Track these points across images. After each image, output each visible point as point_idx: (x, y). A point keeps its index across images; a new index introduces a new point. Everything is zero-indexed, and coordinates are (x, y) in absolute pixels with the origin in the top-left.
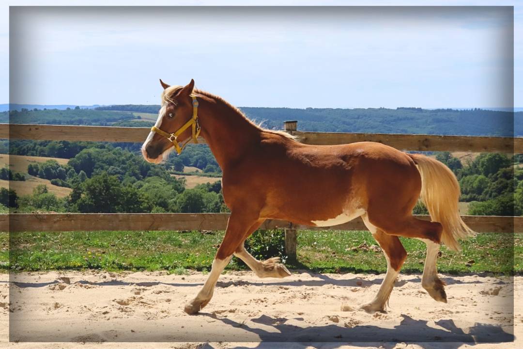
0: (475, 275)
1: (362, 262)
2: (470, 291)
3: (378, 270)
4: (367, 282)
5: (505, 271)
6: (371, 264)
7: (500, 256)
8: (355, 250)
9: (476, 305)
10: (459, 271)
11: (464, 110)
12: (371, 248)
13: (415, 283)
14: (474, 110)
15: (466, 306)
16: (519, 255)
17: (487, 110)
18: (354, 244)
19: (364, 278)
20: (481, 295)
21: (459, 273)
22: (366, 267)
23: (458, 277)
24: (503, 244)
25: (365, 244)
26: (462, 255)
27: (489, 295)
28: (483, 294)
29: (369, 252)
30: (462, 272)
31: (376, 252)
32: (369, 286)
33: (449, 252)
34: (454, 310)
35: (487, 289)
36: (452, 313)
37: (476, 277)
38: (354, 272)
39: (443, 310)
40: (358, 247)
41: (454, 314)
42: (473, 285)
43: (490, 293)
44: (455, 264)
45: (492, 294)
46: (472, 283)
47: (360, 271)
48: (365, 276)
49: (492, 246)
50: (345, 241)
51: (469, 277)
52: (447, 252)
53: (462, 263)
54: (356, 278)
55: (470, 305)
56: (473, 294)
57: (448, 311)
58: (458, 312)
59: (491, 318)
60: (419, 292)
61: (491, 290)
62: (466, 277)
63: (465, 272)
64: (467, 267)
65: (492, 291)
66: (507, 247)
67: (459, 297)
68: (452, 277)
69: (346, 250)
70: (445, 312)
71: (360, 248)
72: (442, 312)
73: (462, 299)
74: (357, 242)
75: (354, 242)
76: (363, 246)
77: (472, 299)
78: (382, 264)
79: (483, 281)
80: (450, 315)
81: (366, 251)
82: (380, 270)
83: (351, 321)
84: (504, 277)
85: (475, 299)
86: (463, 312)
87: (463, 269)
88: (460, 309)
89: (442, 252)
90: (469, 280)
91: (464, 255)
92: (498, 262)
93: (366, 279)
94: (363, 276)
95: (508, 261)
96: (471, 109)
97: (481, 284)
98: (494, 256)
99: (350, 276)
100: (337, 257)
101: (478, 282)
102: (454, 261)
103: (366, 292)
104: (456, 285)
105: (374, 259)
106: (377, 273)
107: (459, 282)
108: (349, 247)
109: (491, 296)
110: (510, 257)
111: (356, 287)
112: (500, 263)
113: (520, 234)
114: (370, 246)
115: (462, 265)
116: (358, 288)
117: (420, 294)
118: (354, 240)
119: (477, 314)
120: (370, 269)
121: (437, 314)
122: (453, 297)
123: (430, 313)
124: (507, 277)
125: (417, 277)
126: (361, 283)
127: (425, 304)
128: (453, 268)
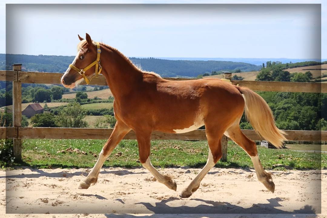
0: (142, 168)
1: (67, 160)
2: (139, 179)
3: (78, 166)
4: (70, 174)
5: (162, 165)
6: (74, 162)
7: (159, 155)
8: (64, 152)
9: (141, 188)
10: (132, 165)
11: (143, 59)
12: (75, 150)
13: (102, 174)
14: (149, 58)
15: (135, 189)
16: (171, 154)
17: (157, 58)
18: (63, 148)
19: (68, 172)
20: (145, 181)
21: (132, 166)
22: (70, 164)
23: (131, 170)
24: (162, 147)
25: (70, 148)
26: (135, 155)
27: (151, 181)
28: (146, 181)
29: (73, 153)
30: (134, 166)
31: (78, 153)
32: (71, 177)
33: (127, 152)
34: (127, 192)
35: (149, 178)
36: (125, 194)
37: (143, 169)
38: (61, 167)
39: (119, 192)
40: (66, 150)
41: (127, 195)
42: (140, 175)
43: (151, 180)
44: (130, 161)
45: (152, 180)
46: (140, 173)
47: (65, 167)
48: (69, 170)
49: (155, 148)
50: (57, 146)
51: (138, 169)
52: (125, 153)
53: (135, 160)
54: (63, 172)
55: (137, 188)
56: (140, 181)
57: (123, 193)
58: (129, 193)
59: (151, 197)
60: (105, 180)
61: (152, 177)
62: (137, 169)
63: (136, 166)
64: (137, 163)
65: (153, 179)
66: (164, 149)
67: (131, 183)
68: (127, 170)
69: (57, 152)
70: (121, 193)
71: (67, 151)
72: (119, 193)
73: (133, 184)
74: (66, 146)
75: (64, 147)
76: (69, 149)
77: (139, 184)
78: (81, 161)
79: (147, 172)
80: (124, 195)
81: (71, 153)
82: (79, 166)
83: (56, 201)
84: (161, 169)
85: (141, 184)
86: (133, 193)
87: (134, 164)
88: (131, 191)
89: (122, 153)
90: (138, 171)
91: (136, 155)
92: (158, 159)
93: (69, 172)
94: (68, 170)
95: (164, 158)
96: (147, 58)
97: (145, 174)
98: (156, 155)
99: (58, 170)
100: (51, 157)
101: (144, 173)
102: (130, 159)
103: (69, 181)
104: (130, 175)
105: (76, 158)
106: (77, 168)
107: (131, 173)
108: (59, 150)
109: (152, 181)
110: (166, 156)
111: (62, 178)
112: (159, 160)
113: (173, 140)
114: (74, 149)
115: (134, 161)
116: (64, 178)
117: (105, 182)
118: (63, 145)
119: (142, 194)
120: (72, 165)
121: (115, 195)
122: (127, 183)
123: (111, 194)
124: (163, 169)
125: (104, 170)
126: (66, 175)
127: (108, 188)
128: (128, 164)
